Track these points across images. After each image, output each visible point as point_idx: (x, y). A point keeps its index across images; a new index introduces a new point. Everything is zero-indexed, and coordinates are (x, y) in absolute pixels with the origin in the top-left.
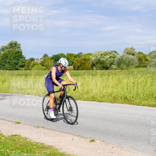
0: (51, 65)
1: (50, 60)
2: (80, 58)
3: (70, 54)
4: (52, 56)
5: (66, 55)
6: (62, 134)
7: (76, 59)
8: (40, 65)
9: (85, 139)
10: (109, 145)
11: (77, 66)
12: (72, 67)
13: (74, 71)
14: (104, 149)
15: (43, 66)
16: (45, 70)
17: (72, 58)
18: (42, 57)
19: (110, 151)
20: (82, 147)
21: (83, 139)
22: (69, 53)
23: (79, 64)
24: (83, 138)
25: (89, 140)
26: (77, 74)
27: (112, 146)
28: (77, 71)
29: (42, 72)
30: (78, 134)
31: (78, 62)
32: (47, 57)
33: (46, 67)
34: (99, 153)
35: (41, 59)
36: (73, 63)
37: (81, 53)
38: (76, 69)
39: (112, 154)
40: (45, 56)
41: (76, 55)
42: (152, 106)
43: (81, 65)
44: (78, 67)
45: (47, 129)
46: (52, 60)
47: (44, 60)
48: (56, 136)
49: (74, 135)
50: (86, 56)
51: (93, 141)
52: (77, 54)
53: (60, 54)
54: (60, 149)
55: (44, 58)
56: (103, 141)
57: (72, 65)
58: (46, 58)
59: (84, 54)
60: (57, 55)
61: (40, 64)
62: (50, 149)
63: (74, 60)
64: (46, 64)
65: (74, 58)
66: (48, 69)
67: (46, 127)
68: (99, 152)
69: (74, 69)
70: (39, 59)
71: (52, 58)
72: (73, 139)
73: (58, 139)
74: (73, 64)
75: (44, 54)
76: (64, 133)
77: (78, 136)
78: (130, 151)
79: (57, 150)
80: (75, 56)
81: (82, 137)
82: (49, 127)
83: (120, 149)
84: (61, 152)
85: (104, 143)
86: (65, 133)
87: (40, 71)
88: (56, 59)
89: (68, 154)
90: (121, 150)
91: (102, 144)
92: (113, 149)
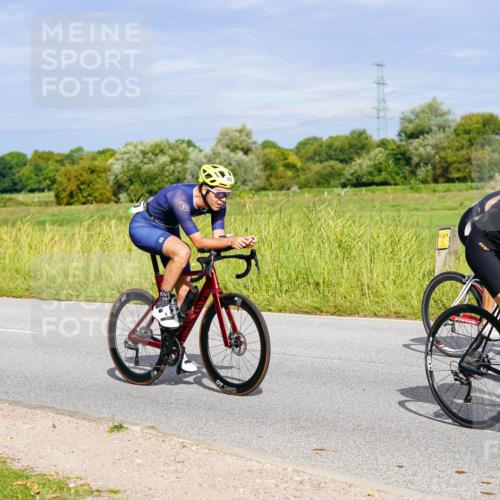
2: (76, 167)
3: (44, 152)
6: (20, 410)
7: (63, 169)
9: (93, 424)
10: (171, 440)
11: (68, 193)
12: (52, 194)
13: (56, 209)
14: (153, 452)
17: (51, 167)
19: (173, 458)
20: (83, 447)
21: (88, 424)
22: (41, 150)
23: (72, 186)
24: (89, 420)
25: (105, 426)
26: (68, 217)
27: (181, 440)
28: (68, 207)
30: (70, 408)
31: (69, 180)
34: (138, 464)
36: (54, 181)
37: (79, 150)
38: (65, 200)
39: (179, 466)
41: (63, 155)
42: (307, 313)
43: (80, 189)
44: (71, 195)
49: (57, 411)
50: (94, 158)
51: (119, 427)
52: (66, 151)
53: (10, 154)
54: (13, 459)
56: (153, 427)
57: (49, 190)
59: (89, 153)
60: (2, 159)
63: (57, 171)
65: (58, 166)
68: (138, 461)
69: (59, 201)
72: (54, 427)
73: (7, 427)
74: (55, 186)
77: (72, 414)
78: (236, 455)
79: (4, 462)
80: (59, 158)
81: (85, 417)
83: (206, 451)
84: (16, 466)
85: (154, 432)
86: (31, 407)
89: (40, 475)
90: (207, 454)
91: (149, 436)
92: (184, 450)
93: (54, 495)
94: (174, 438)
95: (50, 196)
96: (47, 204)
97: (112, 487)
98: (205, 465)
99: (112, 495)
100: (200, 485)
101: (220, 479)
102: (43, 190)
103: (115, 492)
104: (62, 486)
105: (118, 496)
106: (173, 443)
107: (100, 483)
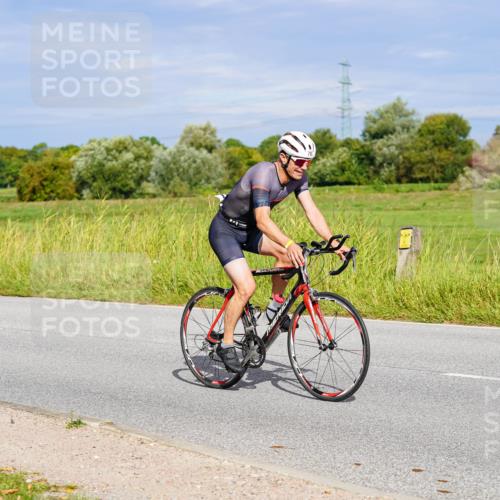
9: (51, 420)
10: (130, 436)
11: (31, 189)
12: (15, 189)
14: (111, 448)
17: (14, 163)
19: (131, 454)
21: (46, 420)
23: (35, 182)
24: (48, 416)
25: (64, 423)
26: (30, 213)
27: (139, 437)
31: (32, 176)
34: (96, 460)
36: (16, 178)
39: (137, 462)
49: (16, 407)
51: (78, 423)
56: (112, 423)
57: (11, 186)
68: (96, 457)
74: (17, 182)
77: (31, 410)
81: (43, 413)
83: (164, 447)
85: (113, 429)
90: (165, 451)
91: (107, 432)
92: (142, 446)
93: (11, 491)
94: (133, 435)
95: (12, 191)
97: (69, 482)
98: (163, 461)
99: (69, 491)
100: (158, 482)
101: (177, 476)
103: (72, 488)
104: (18, 481)
105: (75, 492)
106: (131, 439)
107: (57, 479)
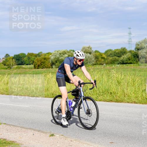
0: (13, 65)
1: (11, 60)
2: (40, 58)
3: (31, 53)
4: (13, 56)
5: (26, 54)
7: (36, 58)
8: (2, 65)
11: (38, 65)
12: (33, 65)
13: (34, 70)
15: (5, 65)
16: (7, 69)
17: (33, 58)
18: (4, 57)
19: (68, 144)
20: (42, 141)
22: (30, 53)
23: (39, 63)
26: (38, 72)
27: (71, 139)
28: (38, 69)
29: (4, 71)
30: (38, 129)
31: (38, 61)
32: (9, 57)
33: (8, 66)
35: (3, 58)
36: (33, 62)
37: (41, 53)
38: (37, 67)
40: (7, 55)
41: (37, 54)
43: (41, 64)
44: (39, 66)
45: (9, 125)
46: (14, 60)
47: (6, 60)
48: (18, 132)
49: (34, 130)
50: (45, 55)
53: (21, 54)
55: (5, 58)
57: (32, 64)
58: (7, 58)
59: (44, 54)
60: (19, 55)
61: (2, 63)
62: (12, 144)
63: (34, 59)
64: (8, 63)
65: (35, 57)
66: (10, 68)
67: (8, 123)
68: (58, 145)
69: (35, 67)
70: (1, 59)
71: (13, 58)
72: (33, 135)
74: (34, 63)
75: (6, 54)
76: (25, 128)
80: (35, 55)
81: (42, 132)
82: (11, 124)
84: (22, 146)
86: (27, 129)
87: (2, 70)
88: (17, 58)
95: (32, 66)
96: (31, 68)
102: (30, 64)
106: (68, 140)
